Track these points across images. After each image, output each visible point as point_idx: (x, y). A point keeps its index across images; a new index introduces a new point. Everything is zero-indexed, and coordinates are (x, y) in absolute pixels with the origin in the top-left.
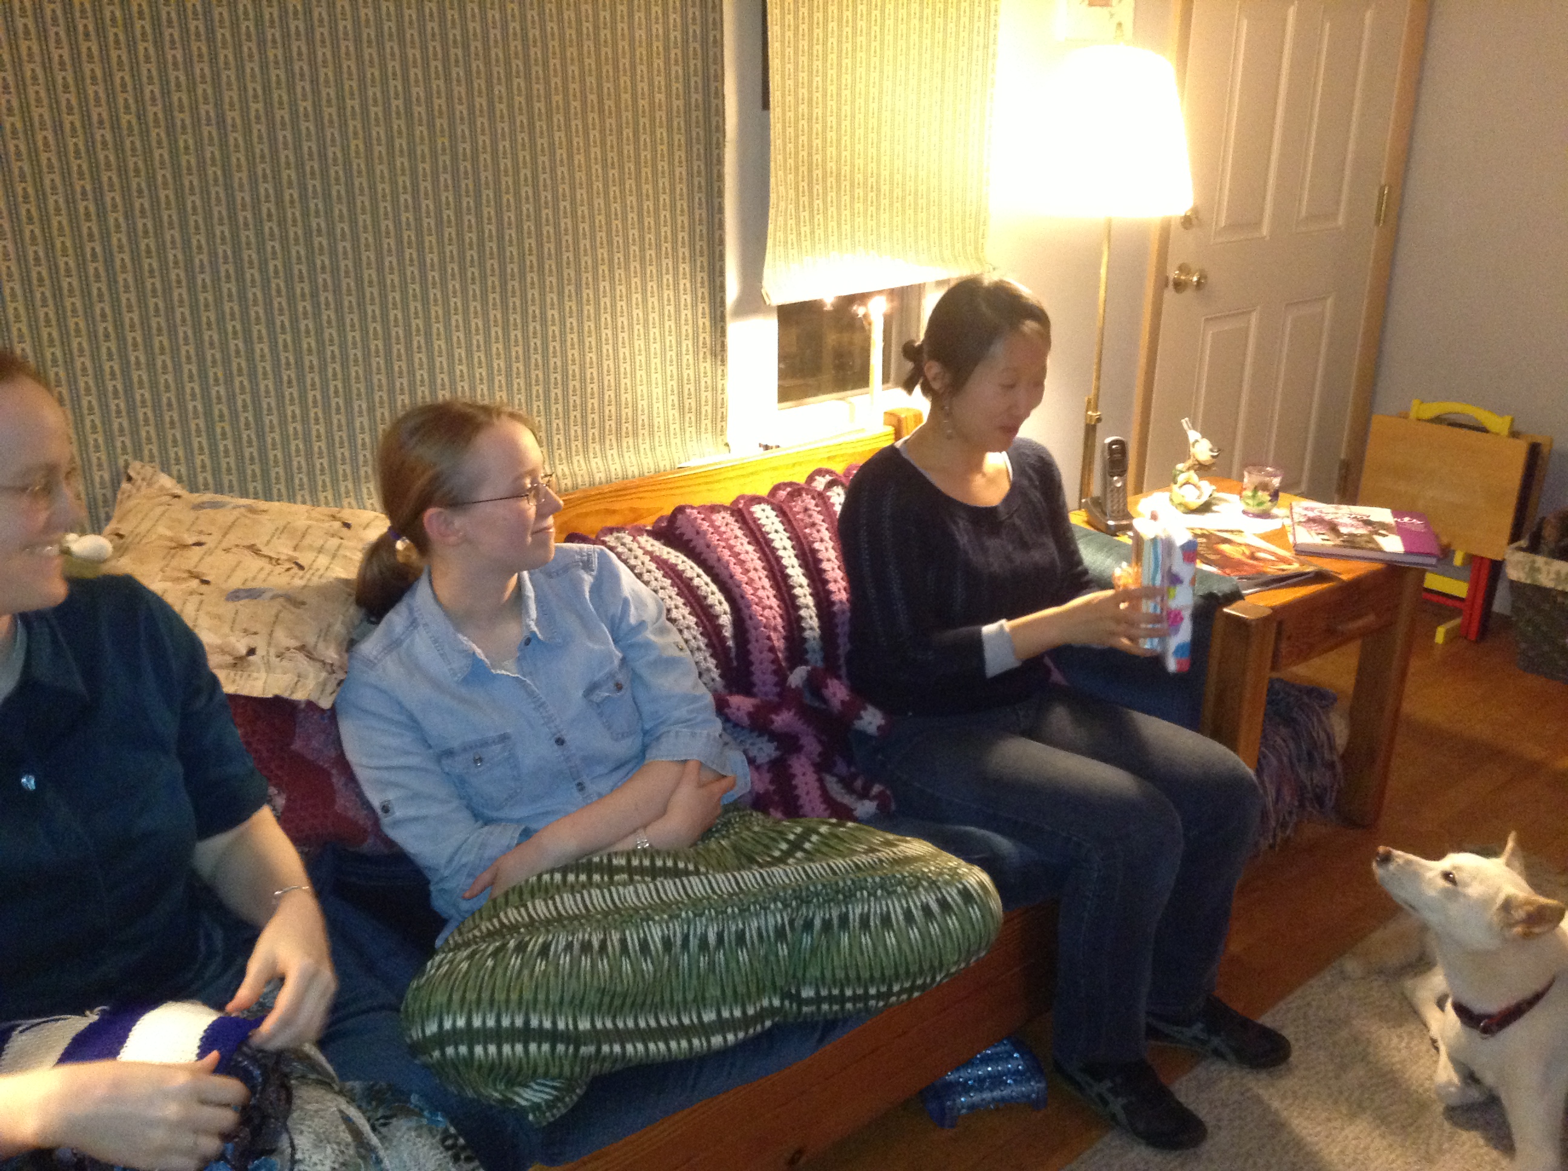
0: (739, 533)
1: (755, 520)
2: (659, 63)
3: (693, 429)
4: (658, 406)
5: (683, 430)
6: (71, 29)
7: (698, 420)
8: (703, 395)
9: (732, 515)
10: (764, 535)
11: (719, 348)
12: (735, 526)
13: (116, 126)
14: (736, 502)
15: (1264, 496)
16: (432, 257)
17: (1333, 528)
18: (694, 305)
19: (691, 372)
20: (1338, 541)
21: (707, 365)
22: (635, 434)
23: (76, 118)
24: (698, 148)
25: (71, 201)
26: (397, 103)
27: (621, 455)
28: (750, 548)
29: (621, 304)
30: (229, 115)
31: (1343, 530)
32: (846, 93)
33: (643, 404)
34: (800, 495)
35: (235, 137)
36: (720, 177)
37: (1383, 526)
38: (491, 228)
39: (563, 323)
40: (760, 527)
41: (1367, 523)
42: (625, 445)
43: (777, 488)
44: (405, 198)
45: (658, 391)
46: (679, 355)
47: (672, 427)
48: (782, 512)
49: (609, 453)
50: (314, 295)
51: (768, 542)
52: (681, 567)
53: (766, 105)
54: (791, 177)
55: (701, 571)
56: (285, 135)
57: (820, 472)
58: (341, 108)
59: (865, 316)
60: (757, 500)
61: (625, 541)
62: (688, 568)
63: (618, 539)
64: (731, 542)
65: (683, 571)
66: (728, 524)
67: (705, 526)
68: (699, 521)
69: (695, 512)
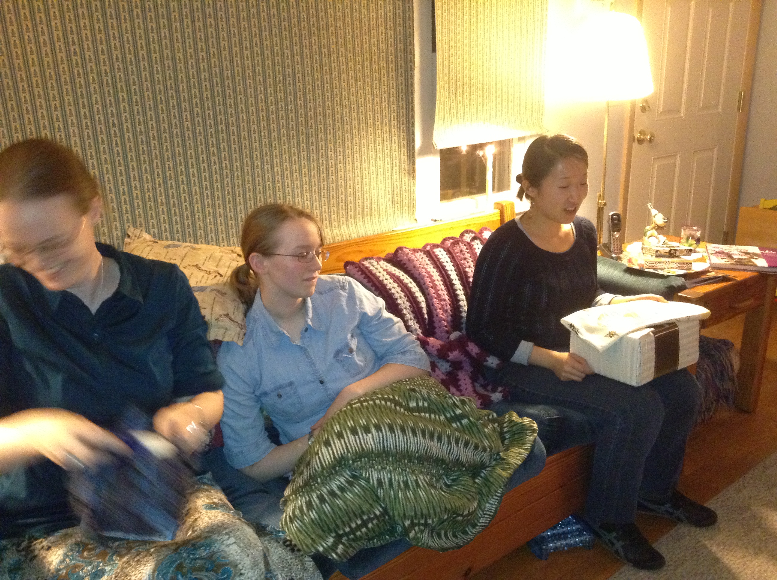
0: (429, 262)
1: (436, 256)
2: (382, 29)
3: (399, 212)
5: (394, 212)
6: (104, 14)
7: (401, 207)
8: (404, 194)
9: (424, 254)
10: (441, 263)
11: (412, 171)
12: (427, 259)
13: (124, 60)
14: (425, 247)
15: (692, 241)
16: (273, 126)
17: (730, 256)
18: (400, 150)
19: (398, 183)
20: (733, 262)
21: (405, 180)
22: (371, 214)
23: (106, 57)
24: (401, 71)
25: (103, 98)
26: (257, 49)
27: (364, 225)
28: (435, 270)
29: (364, 149)
30: (178, 55)
31: (735, 257)
32: (473, 43)
33: (374, 199)
34: (458, 244)
35: (180, 66)
36: (412, 85)
37: (755, 254)
38: (301, 111)
39: (336, 159)
40: (439, 260)
41: (747, 253)
42: (366, 220)
43: (445, 240)
44: (261, 96)
46: (392, 175)
47: (389, 211)
48: (449, 252)
49: (358, 224)
50: (218, 144)
51: (443, 267)
52: (402, 278)
53: (434, 50)
54: (446, 85)
55: (411, 280)
56: (204, 65)
57: (467, 232)
58: (231, 52)
59: (483, 156)
60: (436, 246)
61: (374, 264)
62: (405, 278)
63: (370, 263)
64: (425, 267)
65: (403, 280)
66: (422, 258)
67: (413, 257)
68: (410, 254)
69: (408, 250)
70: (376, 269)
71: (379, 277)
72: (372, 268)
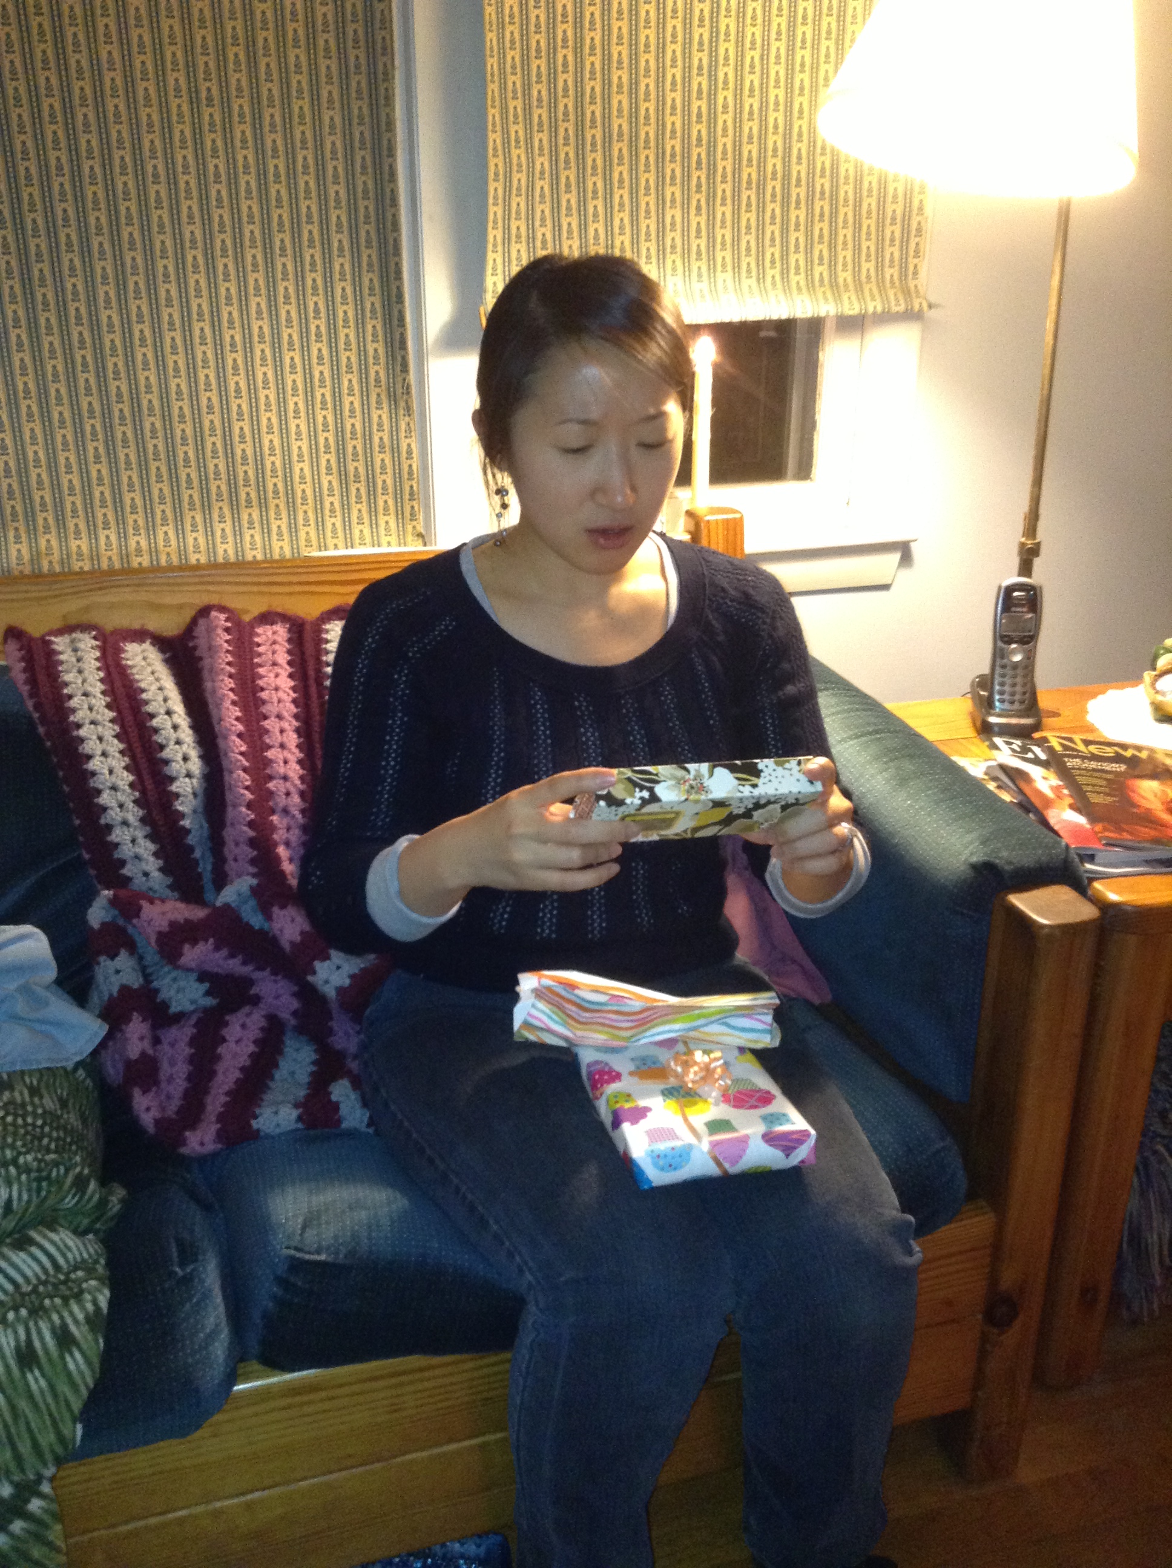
1: (319, 642)
4: (302, 467)
8: (378, 457)
9: (290, 630)
10: (321, 666)
11: (400, 389)
12: (283, 647)
18: (360, 324)
19: (357, 422)
21: (381, 413)
24: (359, 80)
28: (288, 683)
29: (230, 310)
33: (274, 461)
39: (127, 330)
40: (320, 653)
45: (301, 445)
46: (337, 394)
47: (326, 499)
52: (147, 696)
55: (178, 707)
61: (81, 645)
62: (160, 698)
63: (73, 641)
64: (261, 671)
65: (146, 702)
66: (274, 642)
67: (222, 639)
68: (220, 631)
69: (223, 616)
70: (79, 660)
71: (66, 684)
72: (66, 656)
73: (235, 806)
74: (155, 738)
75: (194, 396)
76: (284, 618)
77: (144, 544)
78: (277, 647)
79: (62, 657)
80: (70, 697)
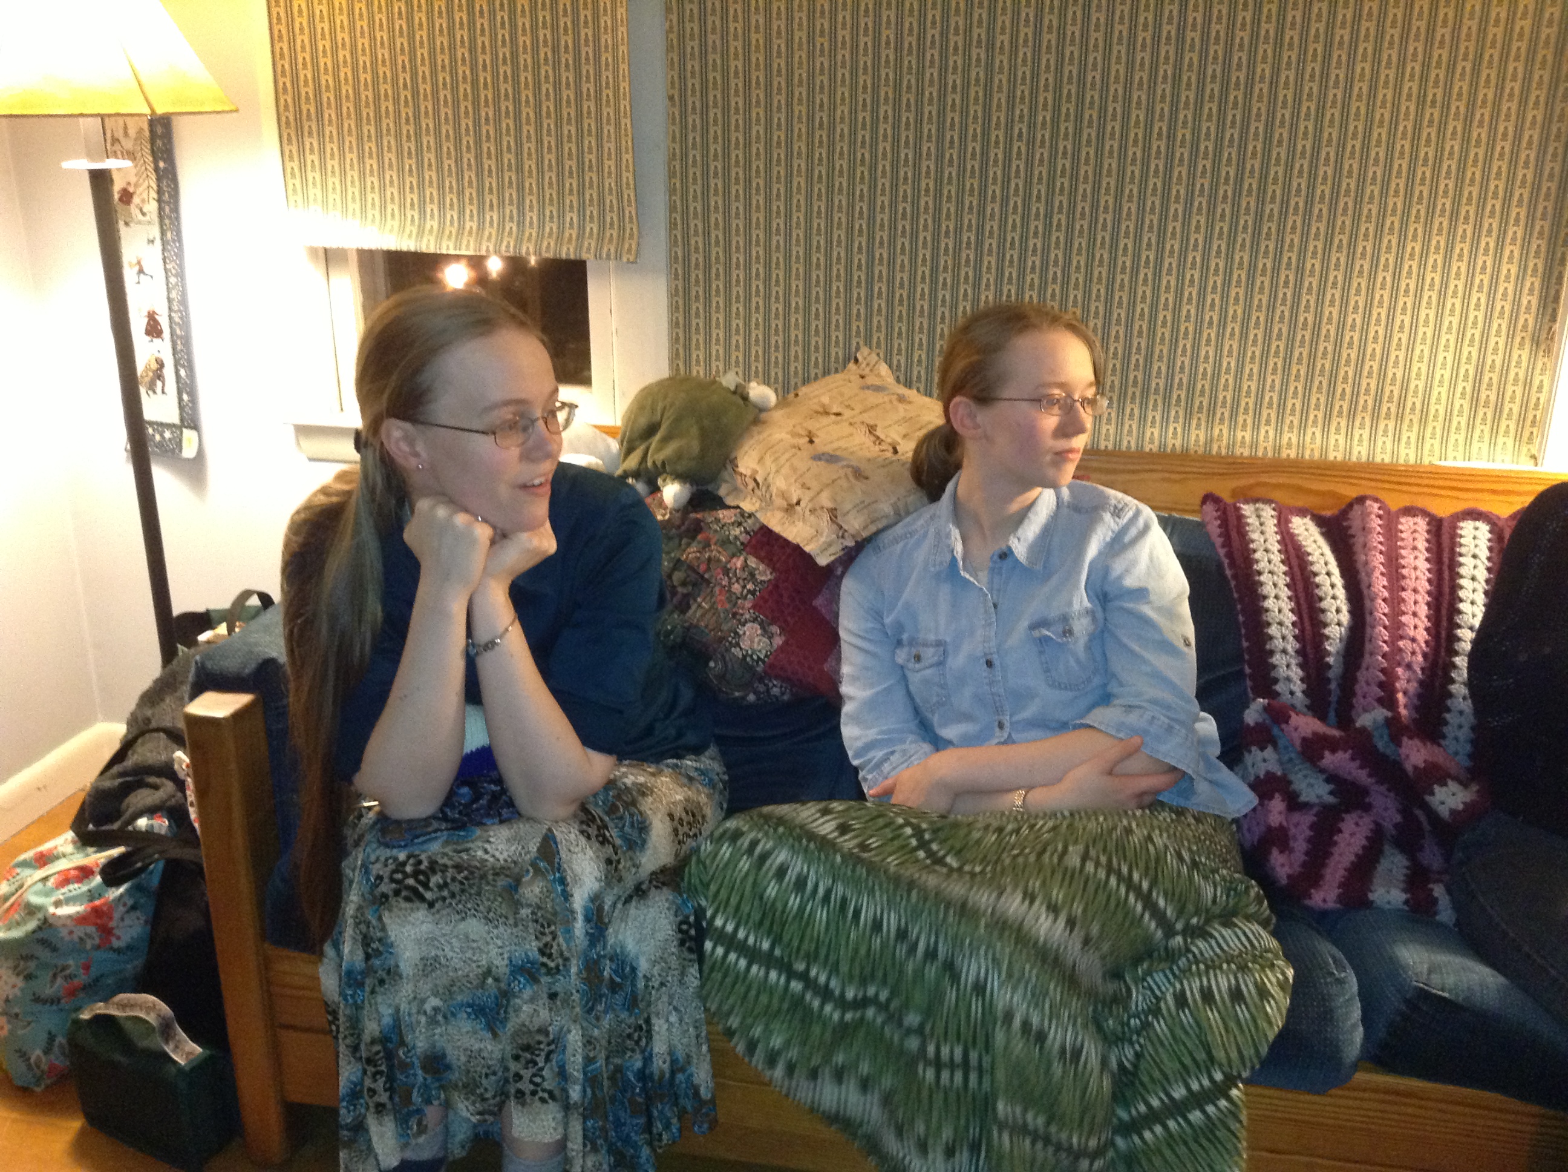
0: (1422, 545)
1: (1455, 536)
3: (1487, 429)
4: (1440, 391)
5: (1471, 427)
7: (1497, 416)
8: (1511, 388)
9: (1429, 523)
10: (1454, 555)
12: (1422, 537)
14: (1452, 512)
16: (1178, 189)
18: (1520, 279)
19: (1498, 359)
21: (1522, 354)
22: (1400, 417)
23: (869, 40)
26: (1169, 29)
28: (1424, 565)
30: (999, 37)
33: (1417, 384)
35: (1001, 59)
38: (1254, 163)
39: (1324, 276)
40: (1455, 545)
42: (1381, 427)
44: (1161, 125)
45: (1444, 373)
46: (1485, 337)
47: (1455, 419)
48: (1500, 537)
51: (1454, 566)
58: (1109, 34)
60: (1477, 515)
61: (1263, 514)
62: (1322, 562)
63: (1257, 510)
64: (1403, 552)
65: (1312, 563)
66: (1415, 531)
67: (1375, 523)
68: (1373, 517)
69: (1376, 505)
70: (1261, 524)
71: (1253, 541)
72: (1252, 520)
73: (1372, 654)
74: (1317, 591)
75: (1365, 328)
76: (1424, 513)
77: (1294, 440)
78: (1416, 535)
79: (1249, 521)
80: (1255, 551)
